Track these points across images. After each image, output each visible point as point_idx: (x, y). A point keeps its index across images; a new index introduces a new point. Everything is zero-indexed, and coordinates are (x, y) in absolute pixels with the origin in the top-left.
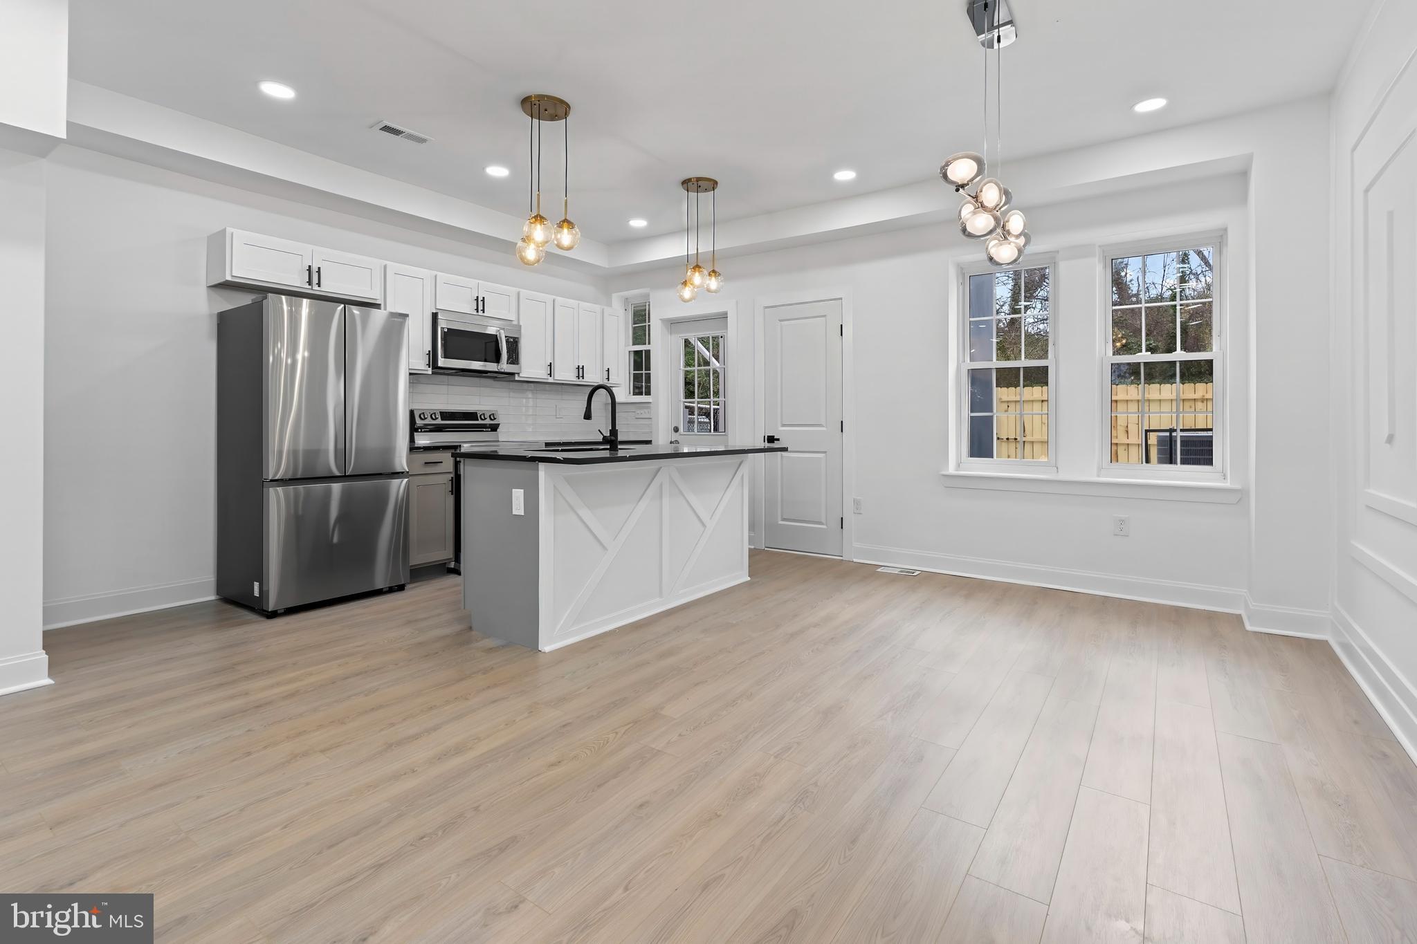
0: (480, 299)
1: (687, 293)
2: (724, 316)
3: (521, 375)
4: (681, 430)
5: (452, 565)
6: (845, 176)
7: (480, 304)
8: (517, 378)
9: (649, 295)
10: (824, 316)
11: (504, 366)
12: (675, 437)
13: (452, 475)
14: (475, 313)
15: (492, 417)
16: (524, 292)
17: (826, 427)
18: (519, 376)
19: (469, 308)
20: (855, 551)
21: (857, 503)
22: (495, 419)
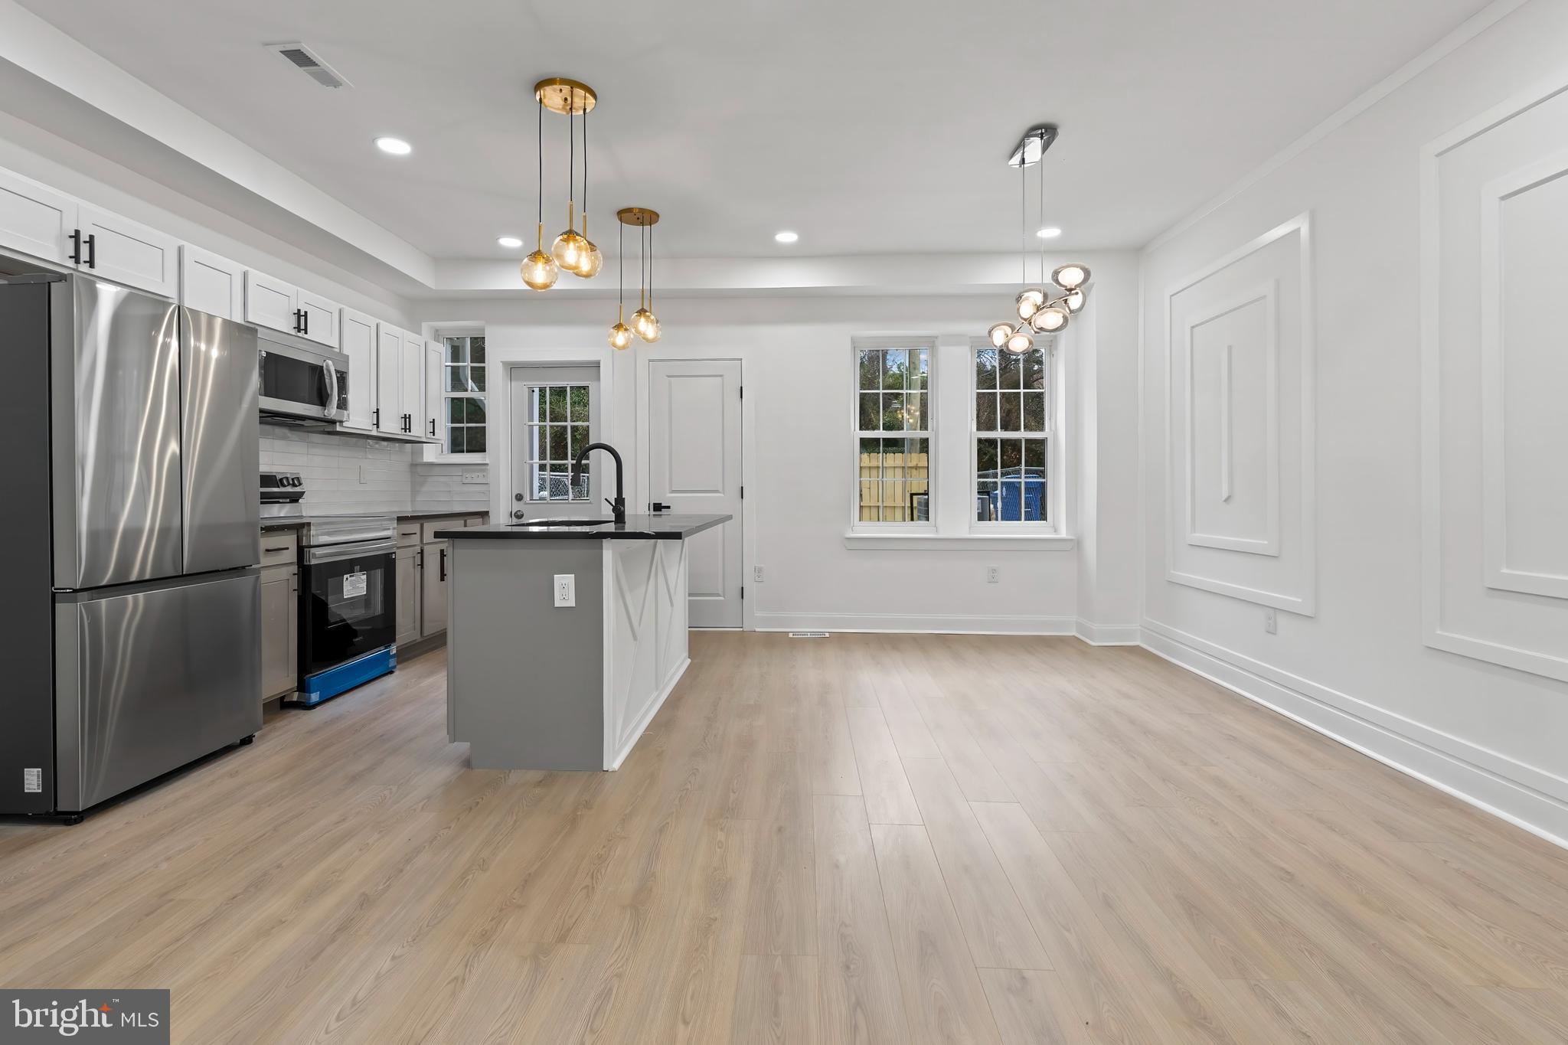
0: (302, 313)
1: (620, 338)
2: (596, 365)
3: (345, 424)
4: (527, 498)
5: (295, 697)
6: (787, 238)
7: (301, 320)
8: (339, 428)
9: (484, 330)
10: (721, 376)
11: (332, 411)
12: (517, 506)
13: (294, 569)
14: (293, 332)
15: (296, 481)
16: (347, 310)
17: (724, 493)
18: (342, 426)
19: (287, 325)
20: (758, 620)
21: (758, 571)
22: (300, 484)
